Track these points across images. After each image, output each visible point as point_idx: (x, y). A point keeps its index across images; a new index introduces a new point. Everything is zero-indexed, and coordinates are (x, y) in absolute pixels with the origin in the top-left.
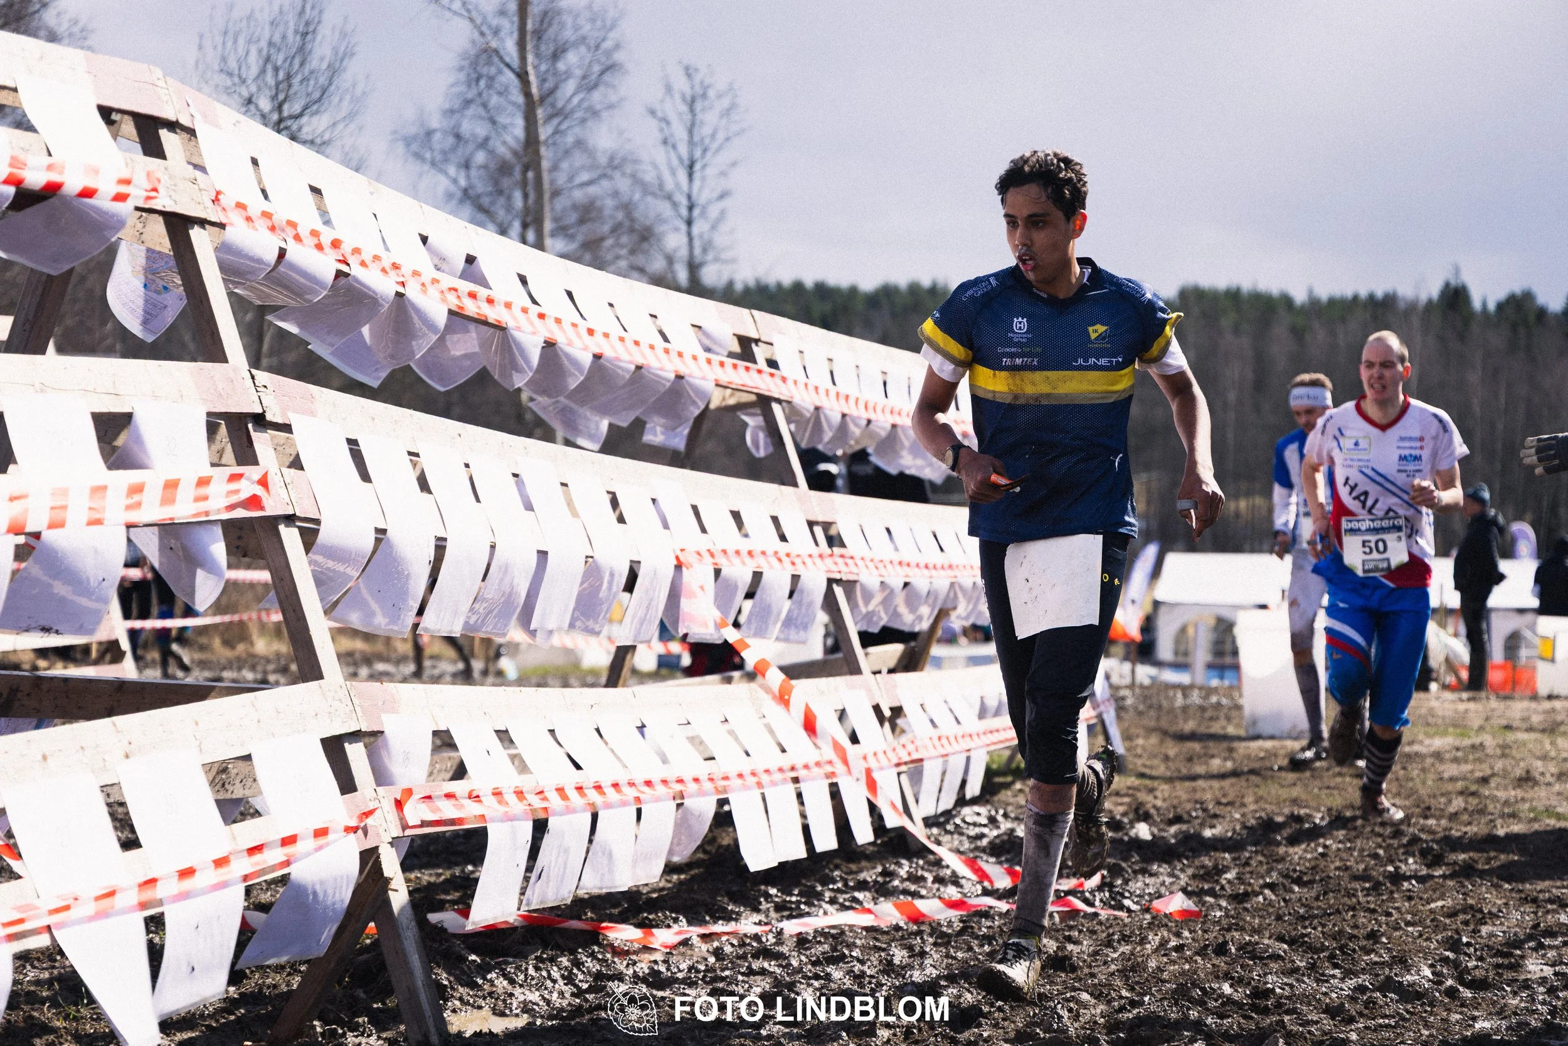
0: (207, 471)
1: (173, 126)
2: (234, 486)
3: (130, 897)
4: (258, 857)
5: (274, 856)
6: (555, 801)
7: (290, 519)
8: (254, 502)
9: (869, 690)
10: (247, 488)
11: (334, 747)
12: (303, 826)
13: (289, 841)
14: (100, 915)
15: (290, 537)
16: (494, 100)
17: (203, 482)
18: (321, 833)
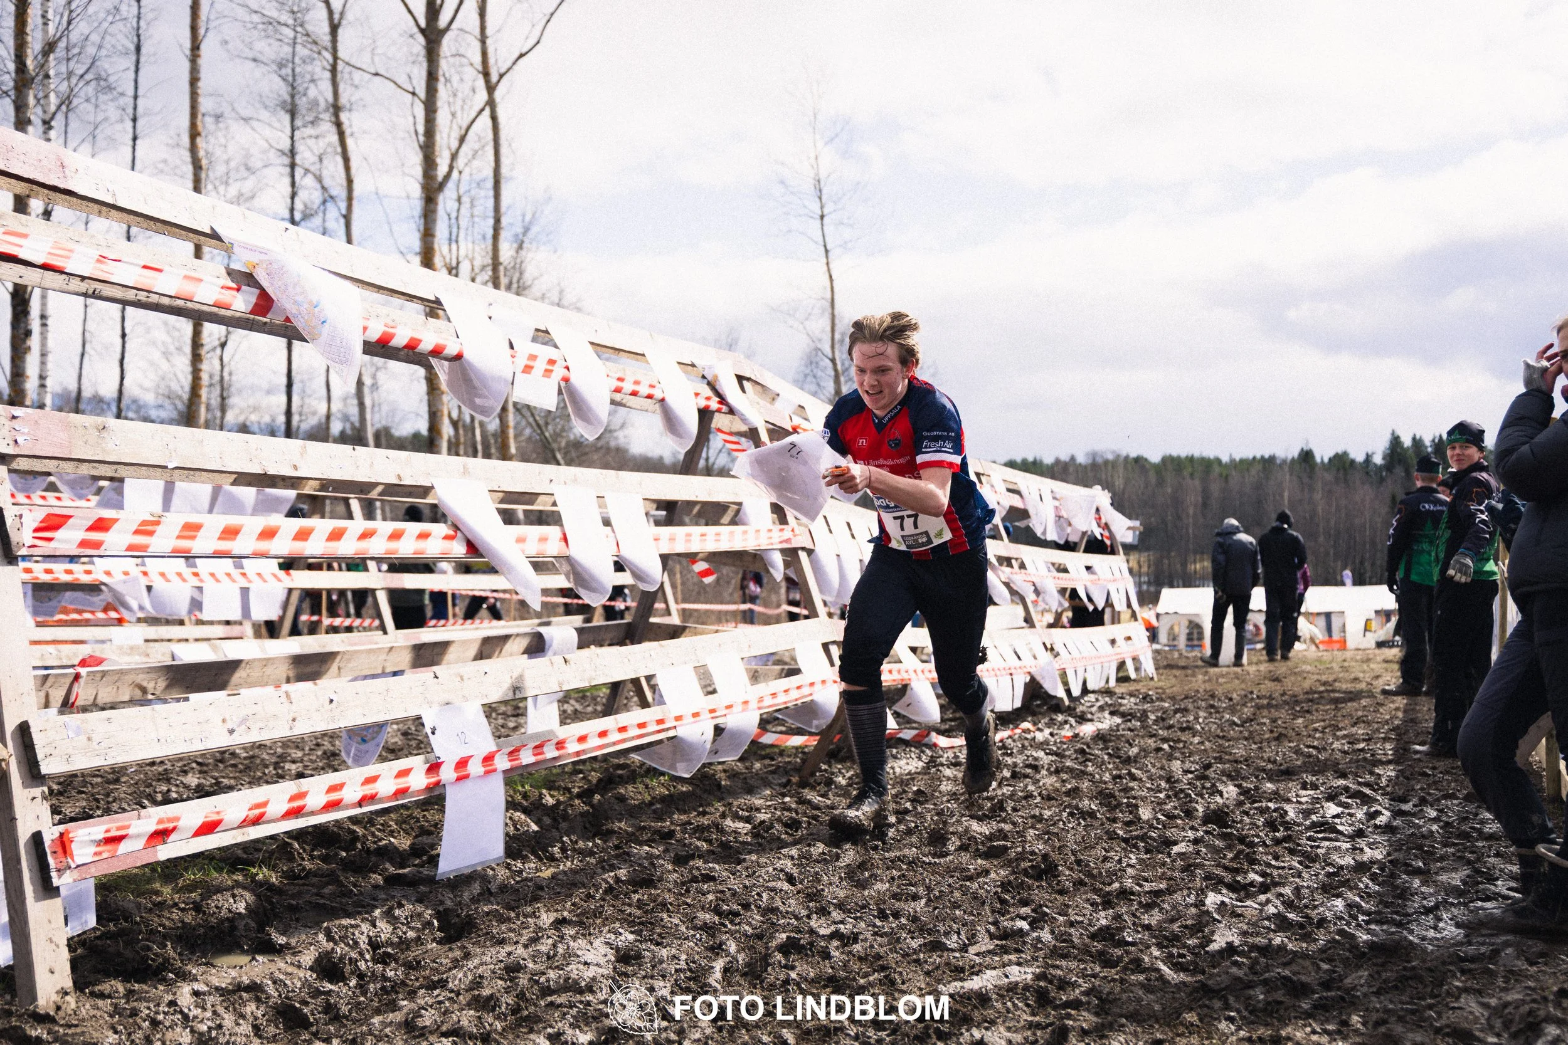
0: (771, 526)
1: (748, 379)
2: (780, 534)
3: (754, 704)
4: (800, 691)
5: (806, 691)
6: (913, 676)
7: (803, 549)
8: (788, 541)
9: (1040, 636)
10: (787, 534)
11: (826, 646)
12: (817, 679)
13: (812, 684)
14: (743, 710)
15: (803, 555)
16: (819, 373)
17: (770, 531)
18: (823, 682)
